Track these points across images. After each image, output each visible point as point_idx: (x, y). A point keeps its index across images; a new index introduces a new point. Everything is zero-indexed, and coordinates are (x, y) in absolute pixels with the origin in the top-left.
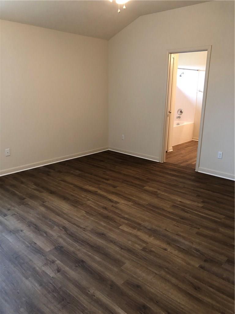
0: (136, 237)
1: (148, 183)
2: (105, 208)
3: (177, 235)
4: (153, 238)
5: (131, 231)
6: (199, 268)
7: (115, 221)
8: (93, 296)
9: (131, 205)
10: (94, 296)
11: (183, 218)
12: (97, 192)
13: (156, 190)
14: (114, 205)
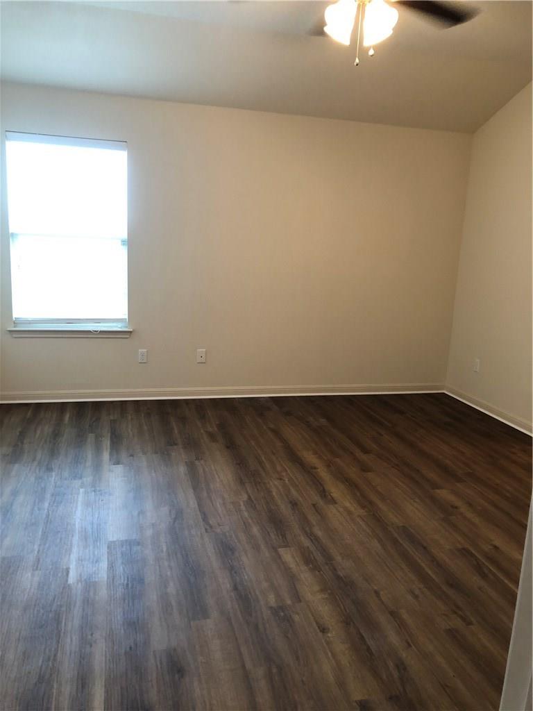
0: (292, 579)
1: (458, 485)
2: (294, 504)
3: (392, 613)
4: (326, 596)
5: (293, 565)
6: (355, 704)
7: (284, 536)
8: (88, 646)
9: (359, 516)
10: (91, 646)
11: (454, 583)
12: (315, 468)
13: (458, 503)
14: (321, 503)
